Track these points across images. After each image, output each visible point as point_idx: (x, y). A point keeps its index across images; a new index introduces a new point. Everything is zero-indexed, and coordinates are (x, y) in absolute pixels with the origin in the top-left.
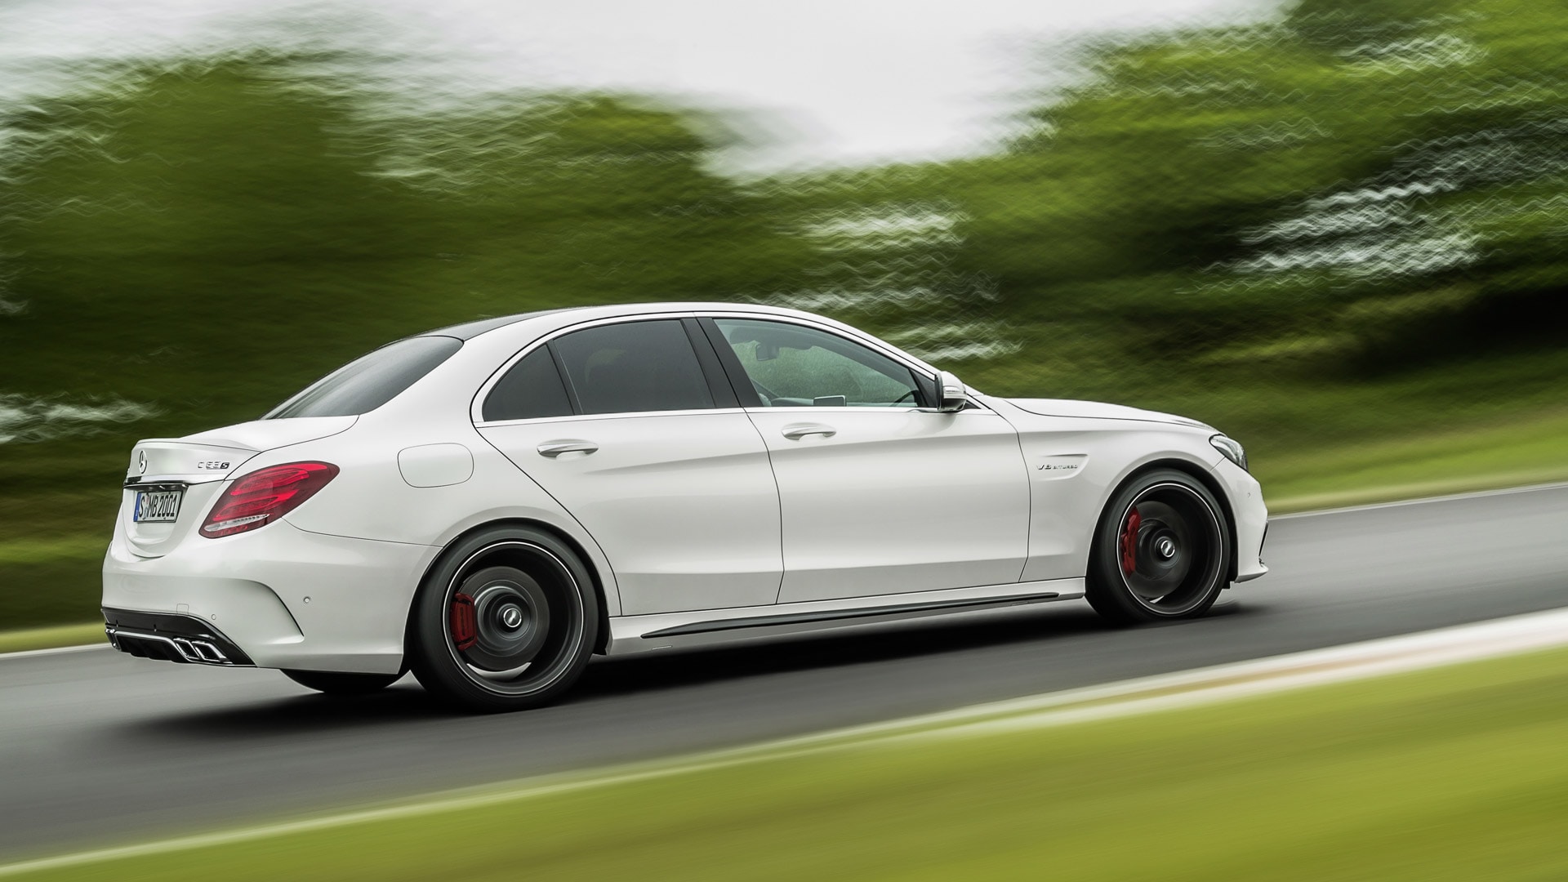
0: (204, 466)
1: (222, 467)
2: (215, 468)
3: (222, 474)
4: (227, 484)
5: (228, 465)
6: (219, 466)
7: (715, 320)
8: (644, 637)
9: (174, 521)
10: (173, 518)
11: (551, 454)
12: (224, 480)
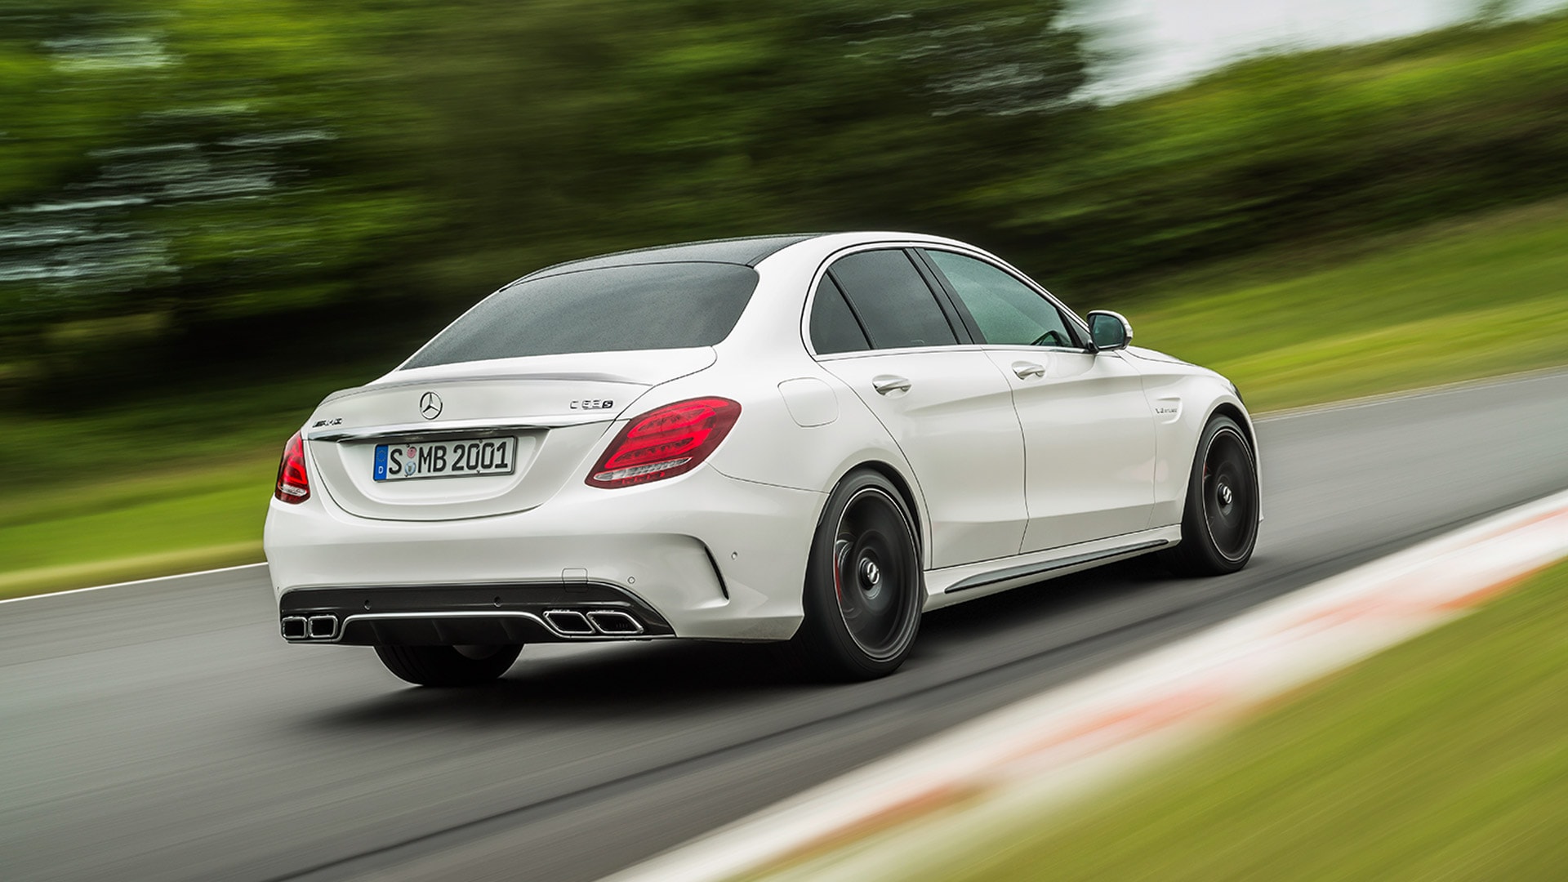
0: (579, 405)
1: (604, 406)
2: (594, 408)
3: (609, 414)
4: (619, 427)
5: (611, 403)
6: (601, 405)
7: (927, 251)
8: (947, 592)
9: (512, 473)
10: (509, 469)
11: (882, 391)
12: (615, 420)
